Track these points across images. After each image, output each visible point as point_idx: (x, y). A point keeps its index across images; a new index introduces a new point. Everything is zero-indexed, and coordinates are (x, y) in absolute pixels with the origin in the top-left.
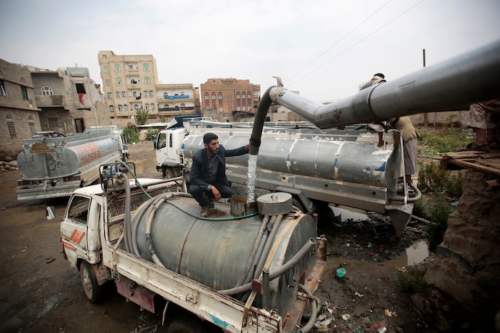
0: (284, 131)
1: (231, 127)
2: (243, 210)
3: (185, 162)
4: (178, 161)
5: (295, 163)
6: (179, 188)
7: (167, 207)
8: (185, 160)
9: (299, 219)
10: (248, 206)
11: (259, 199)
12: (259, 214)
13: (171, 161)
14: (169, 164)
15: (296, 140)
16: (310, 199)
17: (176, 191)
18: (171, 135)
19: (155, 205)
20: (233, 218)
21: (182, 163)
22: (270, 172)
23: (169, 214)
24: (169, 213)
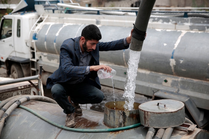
0: (167, 20)
1: (98, 13)
2: (121, 120)
3: (37, 57)
4: (27, 56)
5: (181, 61)
6: (34, 90)
7: (21, 113)
8: (37, 55)
9: (194, 134)
10: (127, 114)
11: (141, 107)
12: (141, 125)
13: (18, 55)
14: (16, 59)
15: (184, 32)
16: (201, 110)
17: (30, 94)
18: (19, 21)
19: (5, 111)
20: (108, 129)
21: (34, 57)
22: (148, 72)
23: (24, 123)
24: (25, 121)
